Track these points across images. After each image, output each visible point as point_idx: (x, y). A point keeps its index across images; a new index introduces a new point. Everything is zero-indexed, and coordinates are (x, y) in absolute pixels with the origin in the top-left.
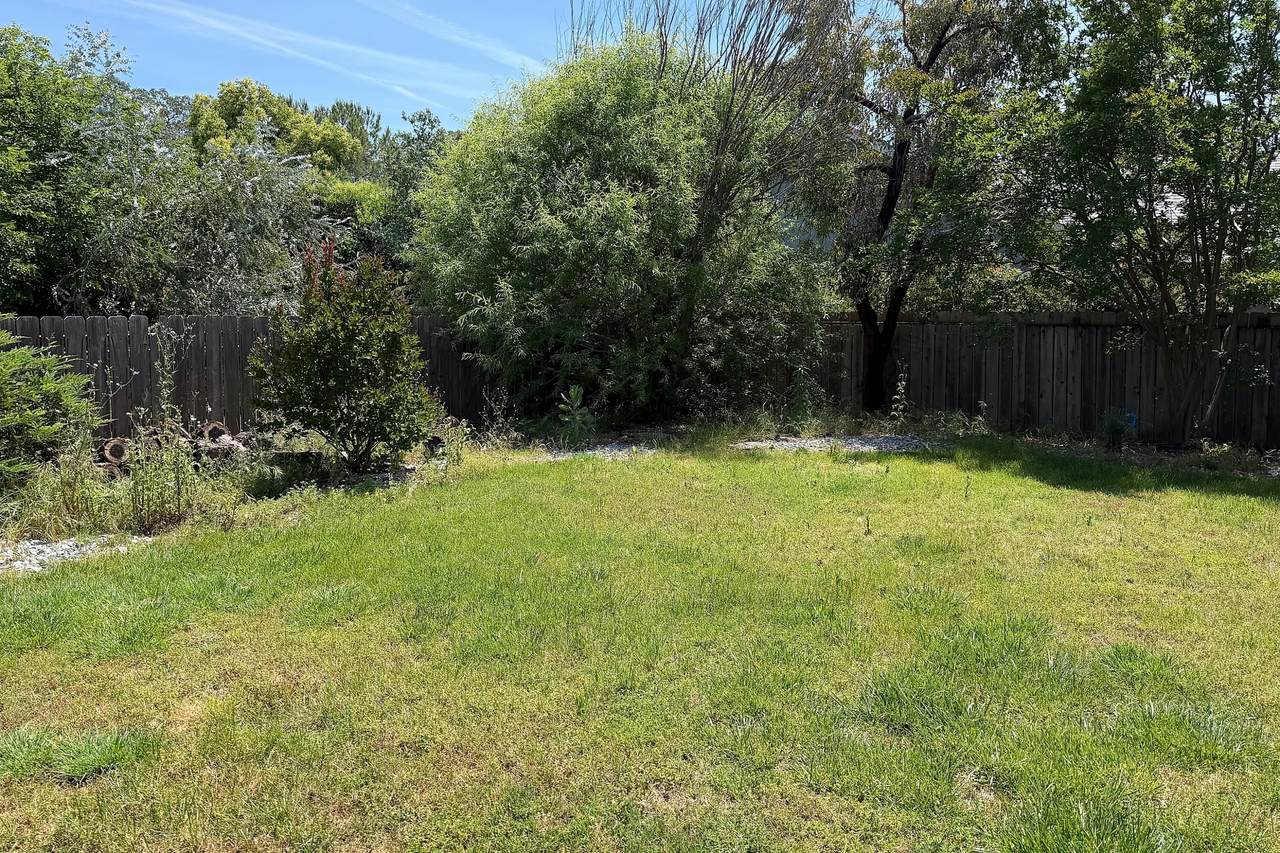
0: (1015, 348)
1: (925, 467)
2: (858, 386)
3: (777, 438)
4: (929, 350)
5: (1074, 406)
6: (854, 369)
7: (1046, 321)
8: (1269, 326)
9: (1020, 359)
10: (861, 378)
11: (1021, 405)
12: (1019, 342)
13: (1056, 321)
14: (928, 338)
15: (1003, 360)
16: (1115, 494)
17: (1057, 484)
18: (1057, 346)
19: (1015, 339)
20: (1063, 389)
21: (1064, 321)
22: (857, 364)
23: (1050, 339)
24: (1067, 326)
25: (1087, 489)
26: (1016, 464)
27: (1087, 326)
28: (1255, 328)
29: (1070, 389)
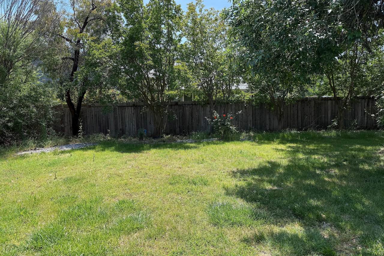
0: (118, 113)
1: (85, 152)
2: (70, 128)
3: (35, 149)
4: (93, 115)
5: (135, 129)
6: (69, 122)
7: (126, 105)
8: (178, 105)
9: (119, 116)
10: (71, 126)
11: (120, 130)
12: (119, 111)
13: (128, 105)
14: (92, 111)
15: (115, 117)
16: (137, 153)
17: (123, 152)
18: (129, 112)
19: (118, 111)
20: (131, 124)
21: (131, 105)
22: (70, 121)
23: (127, 110)
24: (131, 106)
25: (130, 152)
26: (113, 148)
27: (136, 106)
28: (175, 105)
29: (133, 124)
